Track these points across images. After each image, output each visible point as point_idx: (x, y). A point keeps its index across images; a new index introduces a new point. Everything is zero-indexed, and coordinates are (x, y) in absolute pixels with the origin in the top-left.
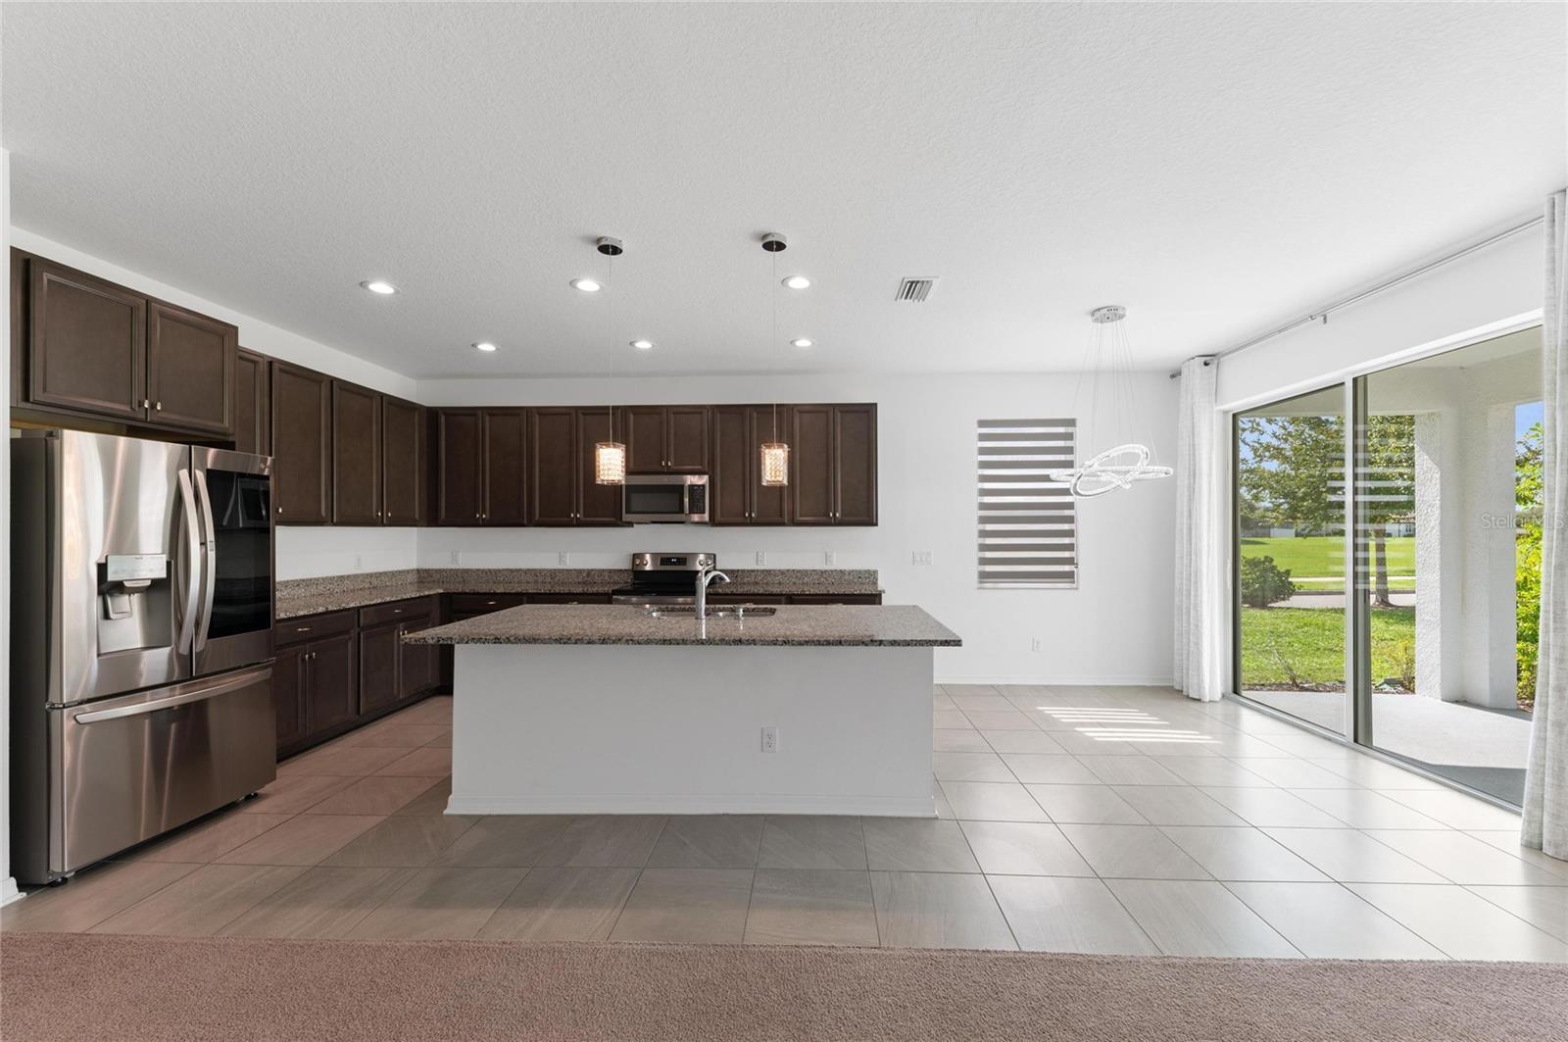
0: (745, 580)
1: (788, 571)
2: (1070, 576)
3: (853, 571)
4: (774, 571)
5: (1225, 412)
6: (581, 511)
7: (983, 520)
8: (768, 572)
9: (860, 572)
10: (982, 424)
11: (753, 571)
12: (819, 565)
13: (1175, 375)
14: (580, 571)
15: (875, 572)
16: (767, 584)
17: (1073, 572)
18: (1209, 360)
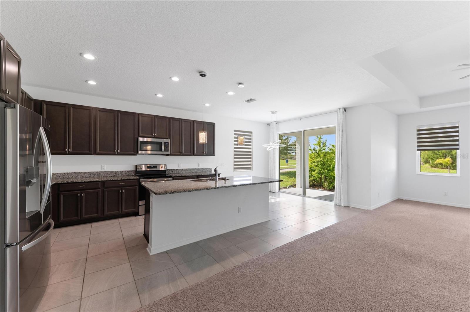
0: (176, 172)
1: (188, 169)
2: (250, 168)
3: (206, 168)
4: (184, 169)
5: (278, 134)
6: (119, 149)
7: (235, 155)
8: (183, 169)
9: (207, 169)
10: (235, 131)
11: (178, 169)
12: (197, 167)
13: (269, 124)
14: (112, 172)
15: (211, 169)
16: (182, 173)
17: (251, 167)
18: (277, 123)
